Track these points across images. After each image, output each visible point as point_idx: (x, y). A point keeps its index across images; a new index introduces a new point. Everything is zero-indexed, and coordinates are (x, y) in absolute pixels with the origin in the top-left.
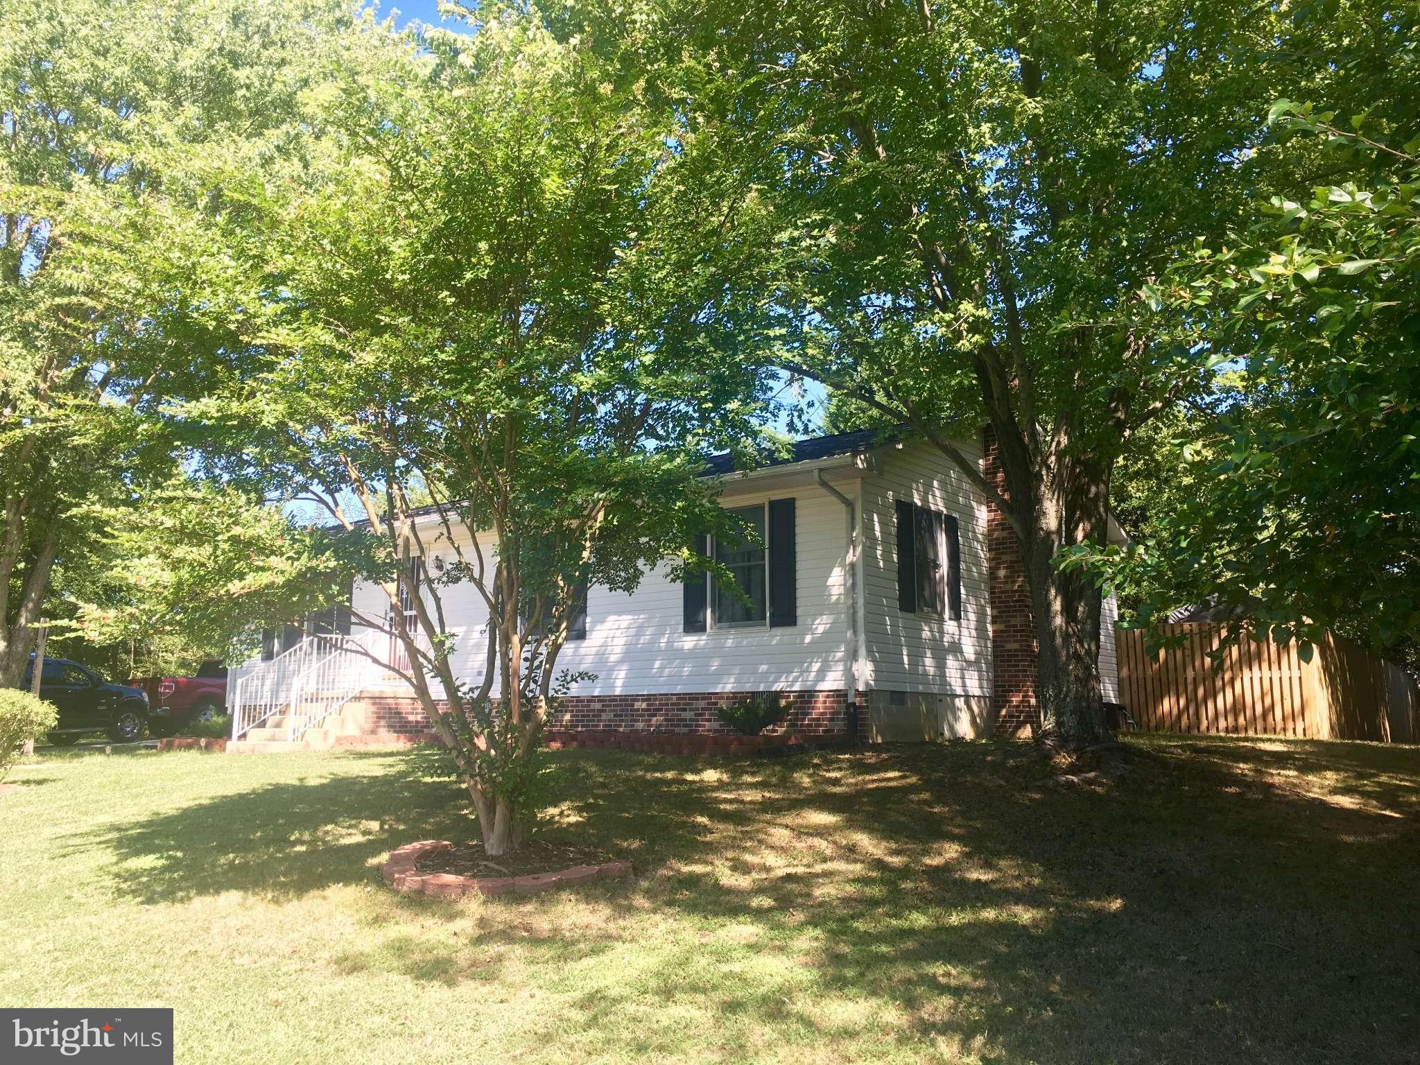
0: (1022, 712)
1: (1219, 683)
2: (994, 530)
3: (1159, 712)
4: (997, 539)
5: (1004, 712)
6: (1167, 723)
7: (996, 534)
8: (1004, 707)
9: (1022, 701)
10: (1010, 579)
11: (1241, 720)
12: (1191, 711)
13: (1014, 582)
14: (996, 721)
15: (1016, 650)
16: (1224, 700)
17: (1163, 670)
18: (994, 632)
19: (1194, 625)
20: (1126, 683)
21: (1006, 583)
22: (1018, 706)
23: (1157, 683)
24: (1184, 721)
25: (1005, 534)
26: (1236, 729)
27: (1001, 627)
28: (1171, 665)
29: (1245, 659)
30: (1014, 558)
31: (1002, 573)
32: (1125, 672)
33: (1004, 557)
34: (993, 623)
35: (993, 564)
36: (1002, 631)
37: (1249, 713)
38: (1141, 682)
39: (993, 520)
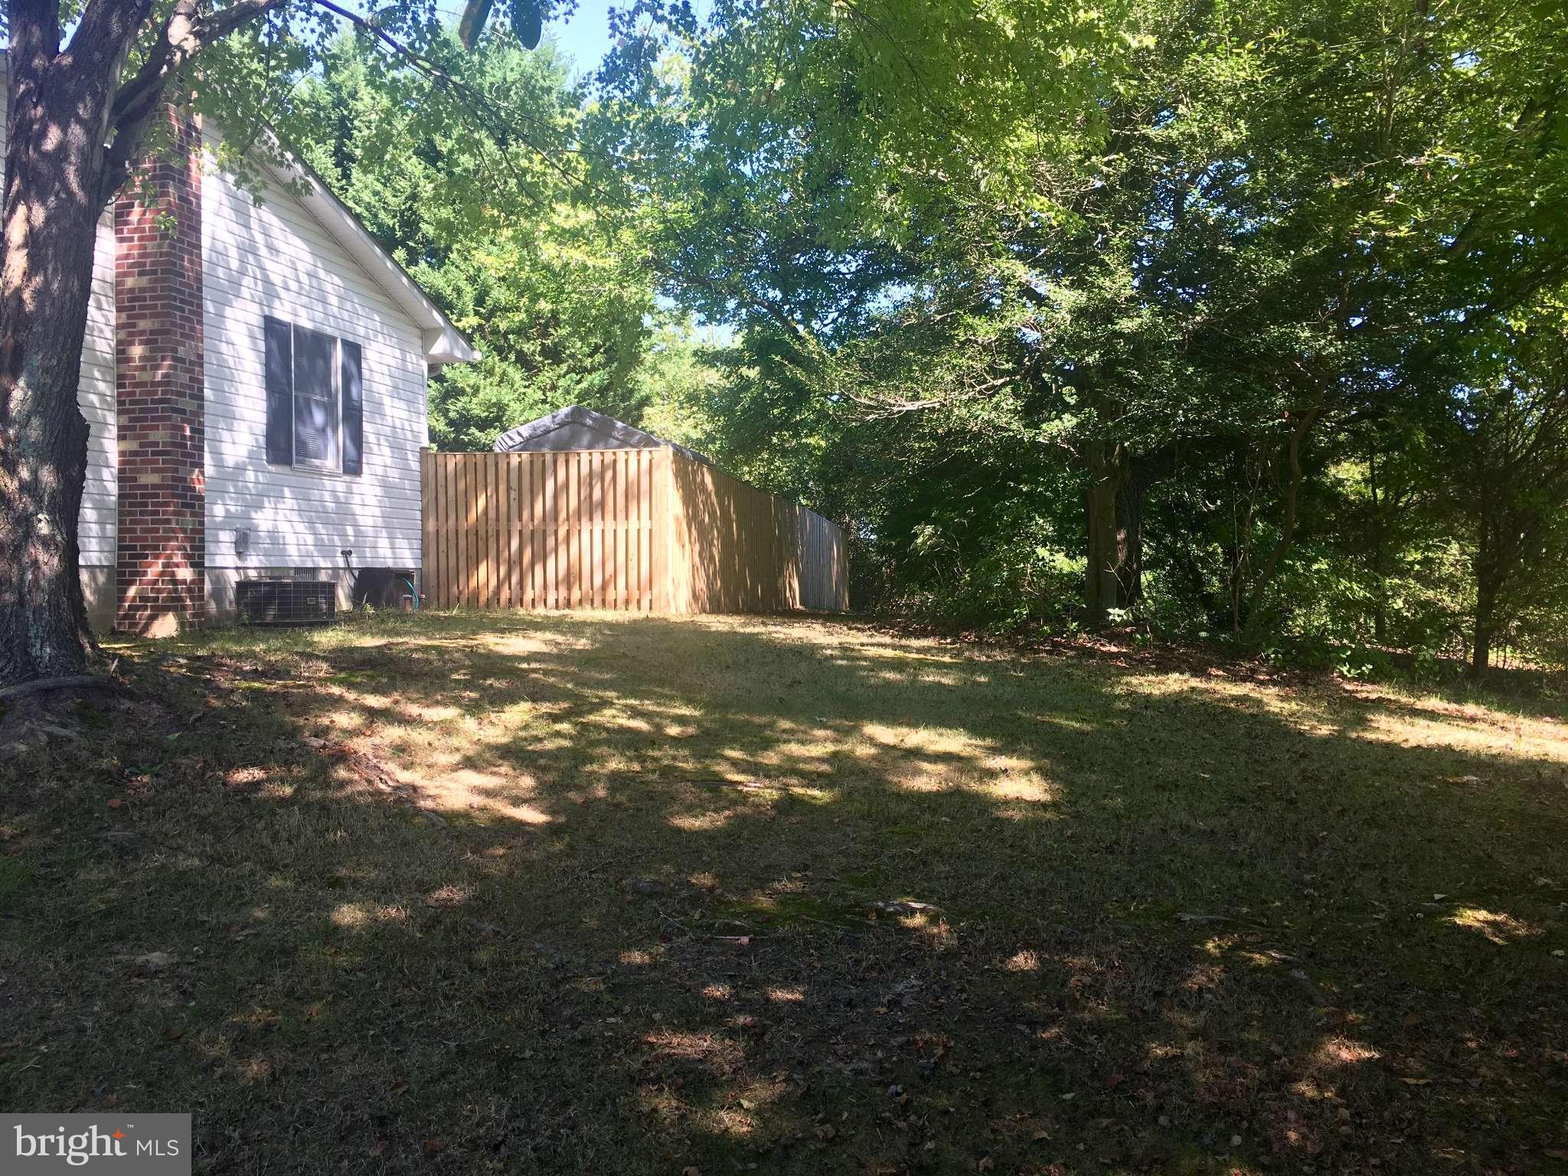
0: (159, 591)
1: (551, 542)
2: (125, 275)
3: (473, 583)
4: (131, 290)
5: (132, 591)
6: (483, 599)
7: (130, 282)
8: (131, 583)
9: (162, 574)
10: (150, 362)
11: (576, 595)
12: (515, 579)
13: (157, 367)
14: (119, 607)
15: (154, 486)
16: (555, 566)
17: (482, 520)
18: (122, 454)
19: (525, 455)
20: (432, 538)
21: (143, 368)
22: (156, 582)
23: (472, 538)
24: (505, 594)
25: (144, 281)
26: (568, 604)
27: (133, 445)
28: (492, 514)
29: (585, 507)
30: (156, 326)
31: (137, 351)
32: (431, 526)
33: (143, 325)
34: (121, 438)
35: (123, 335)
36: (134, 453)
37: (586, 583)
38: (452, 537)
39: (127, 257)
